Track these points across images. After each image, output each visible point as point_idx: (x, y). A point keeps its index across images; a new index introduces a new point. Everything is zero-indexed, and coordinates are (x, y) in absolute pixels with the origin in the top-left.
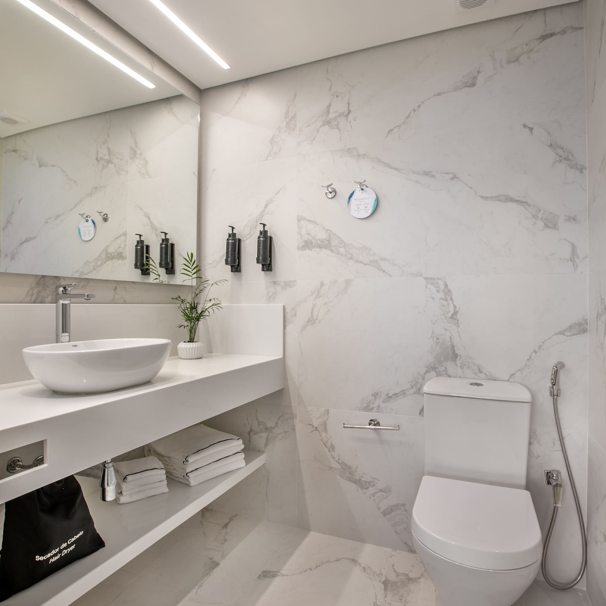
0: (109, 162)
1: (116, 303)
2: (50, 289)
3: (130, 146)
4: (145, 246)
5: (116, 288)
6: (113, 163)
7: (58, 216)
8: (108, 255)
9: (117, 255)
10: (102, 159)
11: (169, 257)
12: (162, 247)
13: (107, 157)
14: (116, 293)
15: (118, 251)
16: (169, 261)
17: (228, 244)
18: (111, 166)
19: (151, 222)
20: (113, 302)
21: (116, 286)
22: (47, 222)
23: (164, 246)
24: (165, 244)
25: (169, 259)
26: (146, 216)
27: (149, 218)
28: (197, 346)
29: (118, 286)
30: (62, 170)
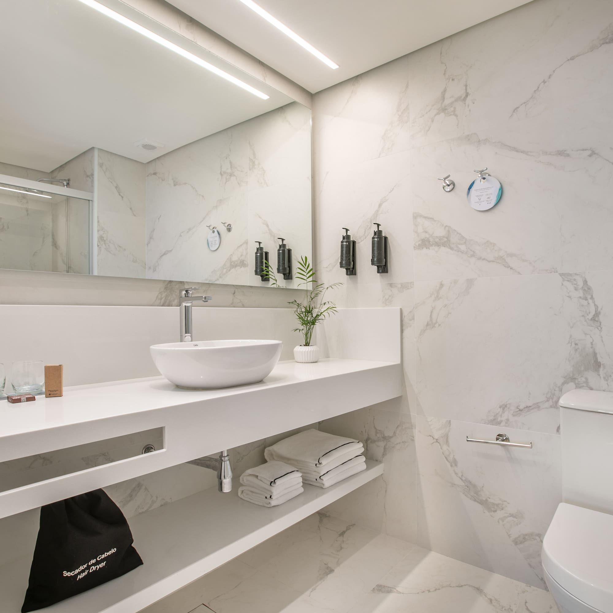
0: (231, 175)
1: (235, 307)
2: (176, 294)
3: (249, 158)
4: (264, 253)
5: (235, 292)
6: (234, 175)
7: (190, 229)
8: (232, 264)
9: (240, 263)
10: (225, 173)
11: (286, 263)
12: (280, 252)
13: (229, 171)
14: (235, 297)
15: (241, 259)
16: (286, 267)
17: (342, 246)
18: (233, 178)
19: (269, 230)
20: (232, 305)
21: (235, 291)
22: (181, 236)
23: (281, 251)
24: (283, 250)
25: (286, 264)
26: (264, 224)
27: (268, 226)
28: (312, 350)
29: (236, 290)
30: (192, 187)
